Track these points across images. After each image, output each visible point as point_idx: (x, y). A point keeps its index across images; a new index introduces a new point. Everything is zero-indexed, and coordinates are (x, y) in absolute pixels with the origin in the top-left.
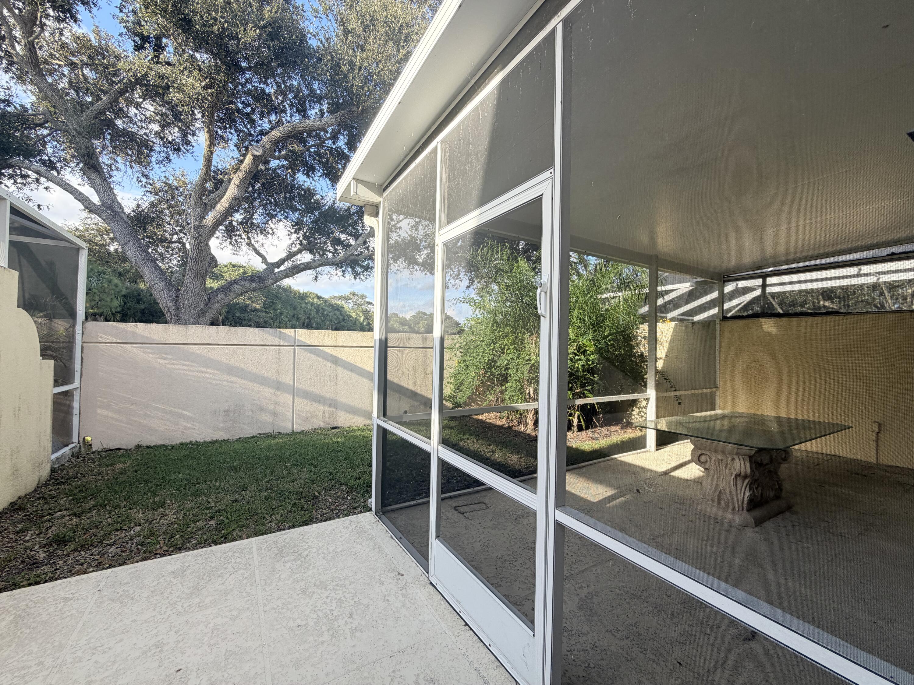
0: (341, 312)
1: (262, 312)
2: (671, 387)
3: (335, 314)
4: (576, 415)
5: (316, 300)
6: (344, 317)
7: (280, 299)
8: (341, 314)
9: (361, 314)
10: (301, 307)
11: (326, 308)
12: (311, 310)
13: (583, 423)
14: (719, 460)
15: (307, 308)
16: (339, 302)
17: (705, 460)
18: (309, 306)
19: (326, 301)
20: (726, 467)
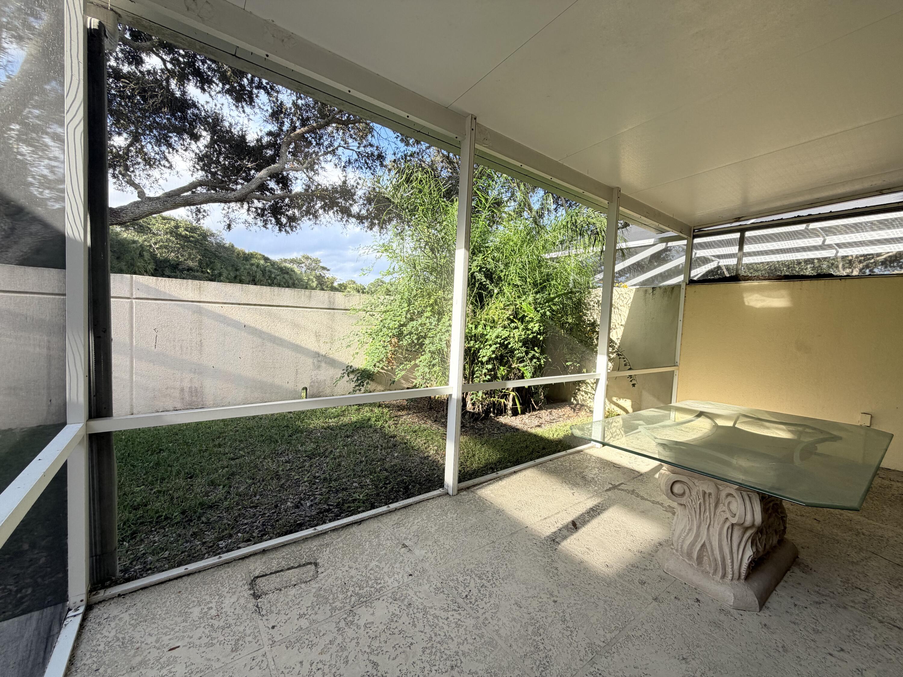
0: (290, 275)
1: (198, 271)
2: (625, 365)
3: (284, 278)
4: (511, 396)
5: (262, 262)
6: (294, 281)
7: (219, 258)
8: (291, 278)
9: (314, 280)
10: (245, 269)
11: (274, 271)
12: (256, 272)
13: (518, 406)
14: (704, 493)
15: (252, 270)
16: (288, 265)
17: (681, 492)
18: (254, 268)
19: (273, 264)
20: (716, 506)
